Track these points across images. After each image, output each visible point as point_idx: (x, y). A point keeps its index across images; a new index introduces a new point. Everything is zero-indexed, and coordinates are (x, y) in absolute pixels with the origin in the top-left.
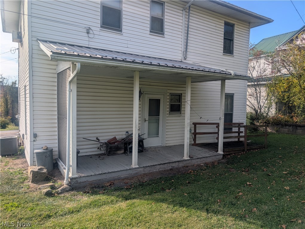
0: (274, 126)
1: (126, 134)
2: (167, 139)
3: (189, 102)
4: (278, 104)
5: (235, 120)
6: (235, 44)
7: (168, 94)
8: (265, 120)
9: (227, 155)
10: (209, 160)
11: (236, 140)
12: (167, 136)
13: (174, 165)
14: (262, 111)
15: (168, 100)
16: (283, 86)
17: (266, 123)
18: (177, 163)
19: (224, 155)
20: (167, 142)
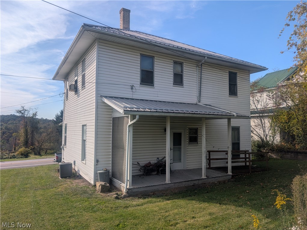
0: (278, 153)
1: (157, 160)
2: (187, 164)
3: (205, 136)
4: (282, 133)
5: (242, 148)
6: (238, 87)
7: (187, 129)
8: (270, 148)
9: (235, 176)
10: (221, 179)
11: (244, 164)
12: (187, 162)
13: (195, 182)
14: (268, 139)
15: (188, 133)
16: (284, 118)
17: (271, 150)
18: (197, 181)
19: (232, 176)
20: (187, 166)
